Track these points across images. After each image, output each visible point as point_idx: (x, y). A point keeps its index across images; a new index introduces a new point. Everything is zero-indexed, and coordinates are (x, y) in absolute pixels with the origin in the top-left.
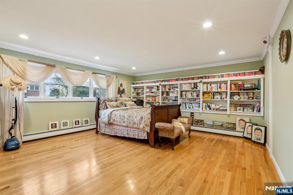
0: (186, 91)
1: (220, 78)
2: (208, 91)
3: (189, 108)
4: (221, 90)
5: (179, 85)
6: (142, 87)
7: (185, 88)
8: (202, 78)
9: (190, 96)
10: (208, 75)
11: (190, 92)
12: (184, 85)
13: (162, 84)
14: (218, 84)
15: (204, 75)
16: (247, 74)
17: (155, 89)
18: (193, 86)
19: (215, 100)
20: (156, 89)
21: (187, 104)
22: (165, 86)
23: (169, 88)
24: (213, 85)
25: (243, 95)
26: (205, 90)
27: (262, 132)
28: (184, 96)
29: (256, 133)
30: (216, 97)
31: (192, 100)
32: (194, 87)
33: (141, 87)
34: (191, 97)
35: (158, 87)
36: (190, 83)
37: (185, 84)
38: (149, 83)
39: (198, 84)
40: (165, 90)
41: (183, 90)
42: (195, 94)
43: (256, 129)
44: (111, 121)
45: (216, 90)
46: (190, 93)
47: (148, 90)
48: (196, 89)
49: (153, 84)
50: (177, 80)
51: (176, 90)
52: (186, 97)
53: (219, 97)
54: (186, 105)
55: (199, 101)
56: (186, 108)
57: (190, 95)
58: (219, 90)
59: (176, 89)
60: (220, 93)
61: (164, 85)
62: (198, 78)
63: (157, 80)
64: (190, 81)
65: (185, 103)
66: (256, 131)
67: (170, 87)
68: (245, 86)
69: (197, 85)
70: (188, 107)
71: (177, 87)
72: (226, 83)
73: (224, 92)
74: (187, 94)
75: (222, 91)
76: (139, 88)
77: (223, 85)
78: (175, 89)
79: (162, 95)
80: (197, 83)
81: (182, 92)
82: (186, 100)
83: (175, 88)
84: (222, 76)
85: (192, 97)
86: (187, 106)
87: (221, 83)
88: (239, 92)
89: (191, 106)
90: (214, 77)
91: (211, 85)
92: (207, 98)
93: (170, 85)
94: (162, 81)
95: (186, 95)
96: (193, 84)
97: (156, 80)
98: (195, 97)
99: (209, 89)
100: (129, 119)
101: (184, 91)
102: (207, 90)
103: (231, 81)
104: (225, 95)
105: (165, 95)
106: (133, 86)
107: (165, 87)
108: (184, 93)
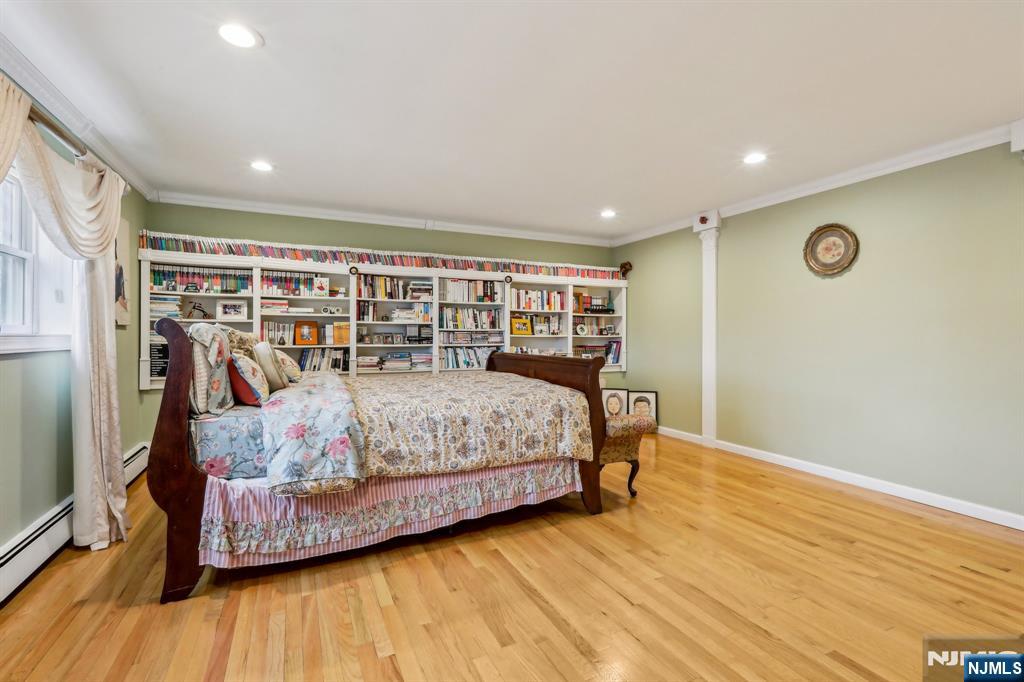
0: (456, 307)
1: (549, 274)
2: (521, 310)
3: (468, 364)
4: (550, 308)
5: (435, 283)
6: (219, 272)
7: (457, 294)
8: (506, 267)
9: (470, 325)
10: (523, 263)
11: (471, 311)
12: (450, 285)
13: (360, 271)
14: (545, 292)
15: (512, 261)
16: (599, 274)
17: (321, 288)
18: (480, 292)
19: (536, 336)
20: (327, 291)
21: (458, 350)
22: (372, 279)
23: (389, 290)
24: (534, 295)
25: (592, 324)
26: (515, 309)
27: (649, 404)
28: (451, 324)
29: (637, 409)
30: (537, 328)
31: (479, 336)
32: (485, 295)
33: (212, 271)
34: (474, 329)
35: (335, 279)
36: (470, 281)
37: (455, 280)
38: (282, 253)
39: (498, 287)
40: (374, 295)
41: (449, 300)
42: (484, 318)
43: (638, 400)
44: (375, 464)
45: (540, 308)
46: (471, 315)
47: (275, 291)
48: (489, 303)
49: (310, 265)
50: (427, 262)
51: (420, 300)
52: (456, 326)
53: (544, 327)
54: (456, 354)
55: (498, 339)
56: (458, 366)
57: (471, 320)
58: (546, 309)
59: (425, 297)
60: (547, 319)
61: (366, 275)
62: (497, 267)
63: (335, 249)
64: (472, 274)
65: (454, 348)
66: (638, 403)
67: (395, 287)
68: (594, 302)
69: (492, 288)
70: (465, 362)
71: (429, 291)
72: (561, 291)
73: (554, 314)
74: (460, 316)
75: (553, 311)
76: (202, 276)
77: (556, 298)
78: (418, 298)
79: (359, 319)
80: (492, 282)
81: (442, 307)
82: (460, 335)
83: (420, 290)
84: (556, 272)
85: (477, 327)
86: (461, 358)
87: (551, 288)
88: (583, 317)
89: (473, 356)
90: (537, 270)
91: (527, 293)
92: (521, 332)
93: (392, 278)
94: (361, 258)
95: (455, 319)
96: (482, 283)
97: (326, 249)
98: (487, 327)
99: (523, 304)
100: (499, 427)
101: (448, 305)
102: (519, 307)
103: (575, 286)
104: (557, 324)
105: (369, 319)
106: (149, 255)
107: (371, 285)
108: (448, 313)
